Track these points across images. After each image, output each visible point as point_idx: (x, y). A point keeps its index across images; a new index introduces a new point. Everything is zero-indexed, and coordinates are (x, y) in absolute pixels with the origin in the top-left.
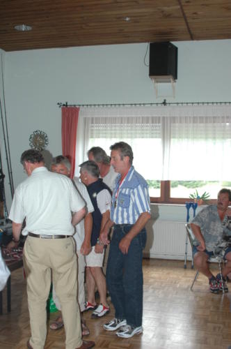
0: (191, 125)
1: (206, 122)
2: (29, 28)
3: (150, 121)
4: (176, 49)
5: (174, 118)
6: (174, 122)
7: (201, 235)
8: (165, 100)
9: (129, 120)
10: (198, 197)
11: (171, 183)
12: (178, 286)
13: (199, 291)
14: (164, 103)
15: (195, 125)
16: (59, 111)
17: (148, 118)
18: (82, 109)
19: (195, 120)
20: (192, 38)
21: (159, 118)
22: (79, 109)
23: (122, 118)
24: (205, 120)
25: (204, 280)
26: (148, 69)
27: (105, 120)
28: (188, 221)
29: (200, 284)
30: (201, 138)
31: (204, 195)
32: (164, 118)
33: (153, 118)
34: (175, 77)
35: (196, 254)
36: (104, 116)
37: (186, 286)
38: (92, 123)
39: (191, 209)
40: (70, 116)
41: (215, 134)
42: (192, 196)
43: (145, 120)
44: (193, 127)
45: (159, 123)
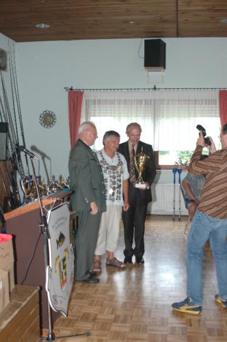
0: (177, 106)
2: (47, 26)
3: (144, 102)
4: (165, 44)
5: (163, 100)
6: (163, 104)
7: (191, 191)
8: (155, 86)
9: (126, 102)
10: (182, 164)
11: (159, 153)
14: (155, 88)
15: (180, 106)
16: (66, 95)
17: (141, 100)
18: (86, 93)
19: (180, 102)
20: (178, 36)
21: (151, 100)
22: (83, 92)
23: (120, 100)
24: (188, 101)
26: (143, 60)
27: (106, 102)
30: (184, 117)
31: (186, 163)
32: (154, 100)
33: (146, 100)
34: (165, 68)
36: (105, 99)
37: (180, 231)
38: (95, 104)
39: (177, 174)
40: (76, 99)
41: (195, 113)
42: (176, 163)
43: (139, 102)
44: (178, 108)
45: (151, 104)
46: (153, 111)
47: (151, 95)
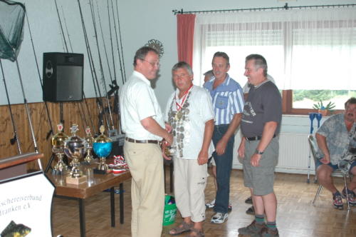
1: (332, 27)
3: (271, 26)
5: (296, 23)
6: (297, 28)
8: (287, 4)
9: (248, 26)
10: (323, 108)
11: (293, 93)
12: (299, 201)
13: (321, 206)
14: (286, 7)
15: (320, 29)
16: (175, 18)
17: (268, 24)
18: (198, 16)
19: (319, 24)
21: (280, 23)
22: (195, 16)
23: (240, 24)
24: (330, 24)
25: (327, 195)
27: (223, 27)
28: (311, 133)
29: (323, 199)
30: (325, 44)
31: (328, 105)
32: (285, 23)
33: (273, 23)
35: (319, 167)
36: (222, 23)
37: (308, 200)
38: (209, 30)
39: (315, 120)
40: (186, 23)
41: (341, 40)
42: (316, 106)
43: (266, 26)
44: (317, 32)
45: (280, 28)
46: (282, 37)
47: (281, 16)
